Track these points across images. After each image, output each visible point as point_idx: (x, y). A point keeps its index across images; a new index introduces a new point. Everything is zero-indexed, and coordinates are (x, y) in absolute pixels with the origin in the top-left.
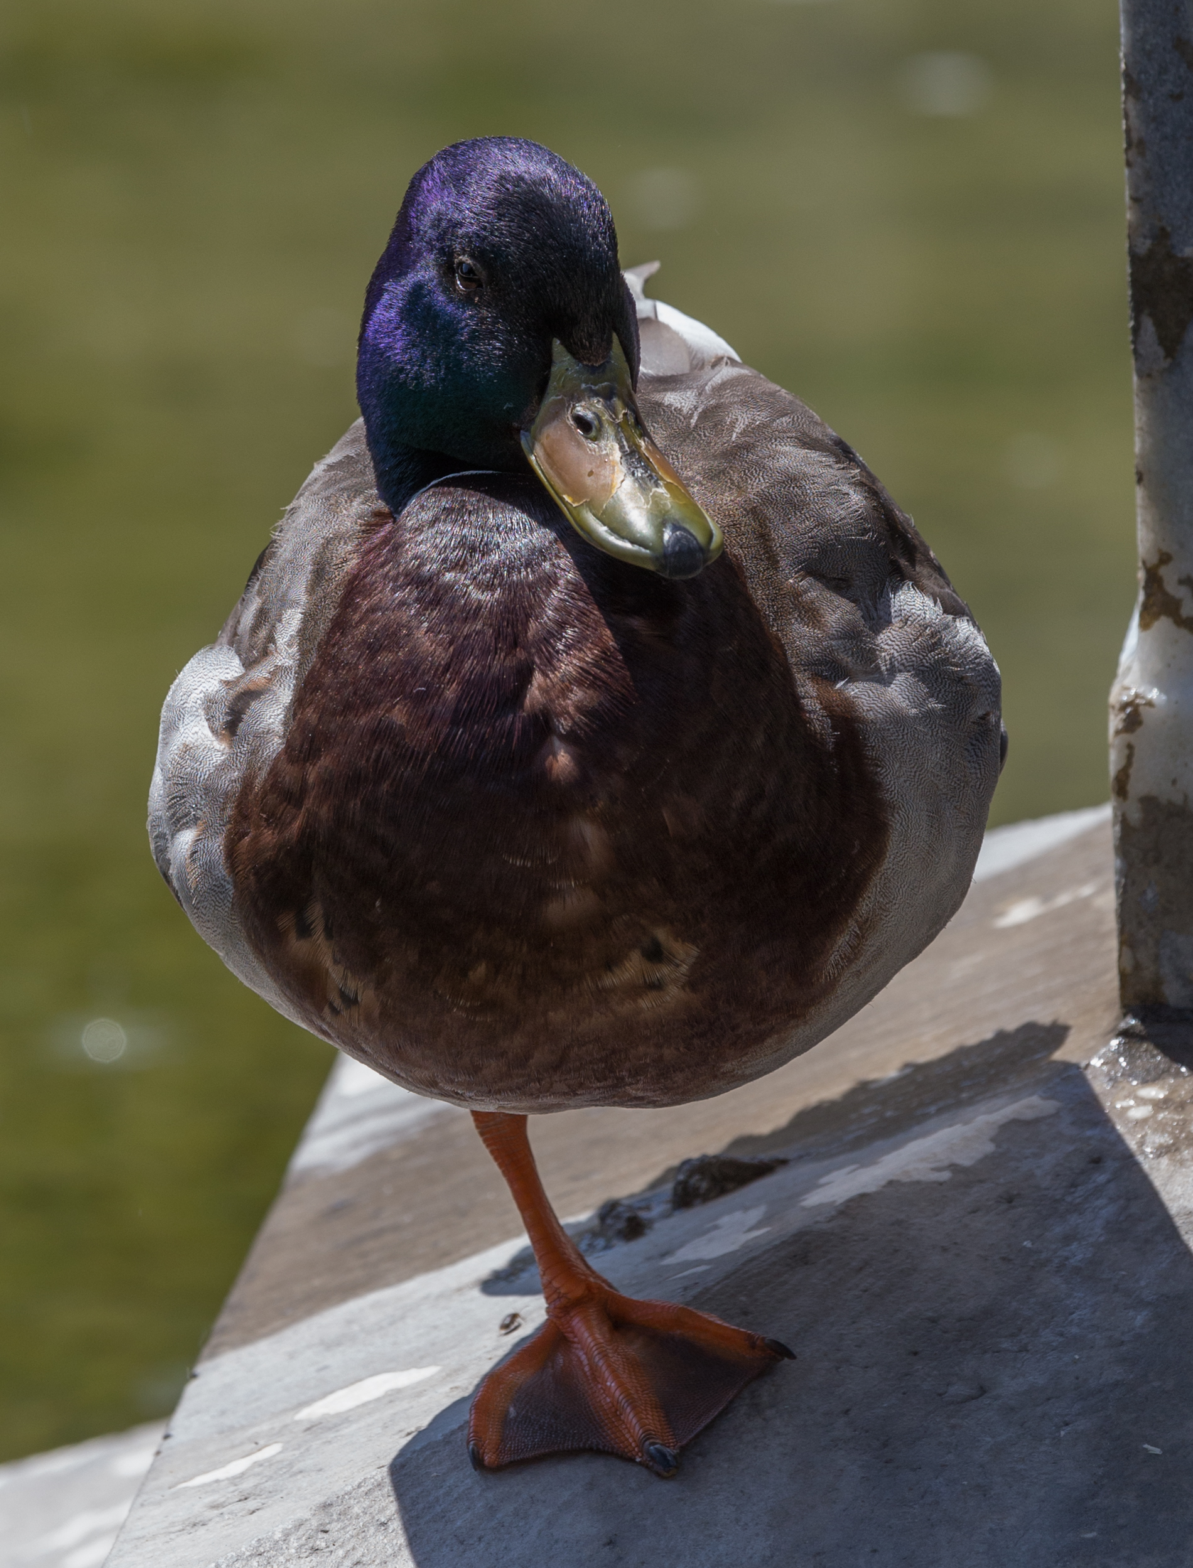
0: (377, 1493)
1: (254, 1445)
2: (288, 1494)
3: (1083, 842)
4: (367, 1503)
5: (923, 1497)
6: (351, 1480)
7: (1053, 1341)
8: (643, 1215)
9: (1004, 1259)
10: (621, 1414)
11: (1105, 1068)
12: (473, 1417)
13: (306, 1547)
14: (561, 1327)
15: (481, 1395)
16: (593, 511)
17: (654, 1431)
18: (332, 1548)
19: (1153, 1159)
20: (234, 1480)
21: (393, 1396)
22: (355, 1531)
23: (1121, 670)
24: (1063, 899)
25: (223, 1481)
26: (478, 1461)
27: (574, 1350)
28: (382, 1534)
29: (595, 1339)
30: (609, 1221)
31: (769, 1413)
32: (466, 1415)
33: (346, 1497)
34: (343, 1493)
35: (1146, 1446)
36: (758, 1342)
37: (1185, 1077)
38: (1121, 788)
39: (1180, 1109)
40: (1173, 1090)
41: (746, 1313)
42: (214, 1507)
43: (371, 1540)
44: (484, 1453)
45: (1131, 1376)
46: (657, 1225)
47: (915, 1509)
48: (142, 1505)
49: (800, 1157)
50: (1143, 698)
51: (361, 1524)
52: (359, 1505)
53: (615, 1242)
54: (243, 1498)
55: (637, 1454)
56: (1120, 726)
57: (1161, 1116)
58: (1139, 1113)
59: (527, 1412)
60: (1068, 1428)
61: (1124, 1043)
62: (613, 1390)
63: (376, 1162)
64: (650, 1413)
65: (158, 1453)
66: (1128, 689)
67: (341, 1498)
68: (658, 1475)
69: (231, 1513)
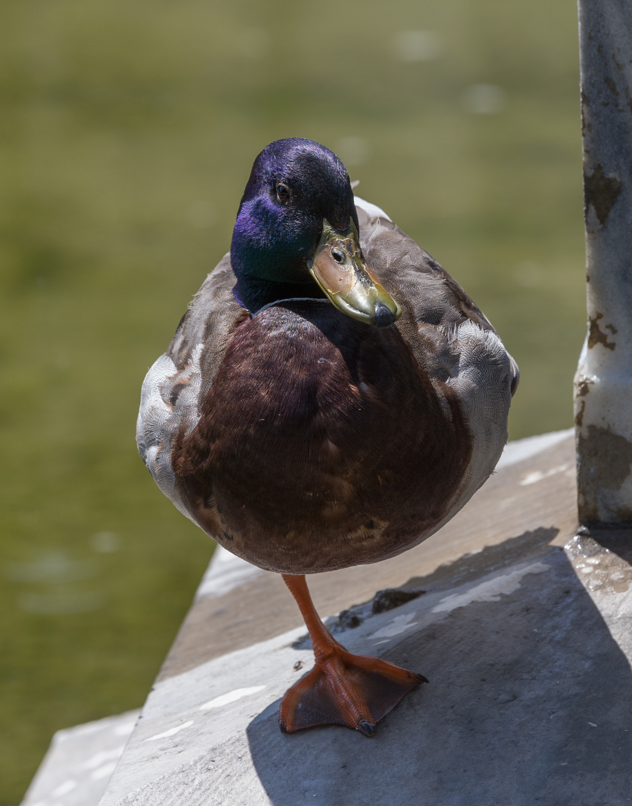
0: (237, 744)
1: (180, 722)
2: (196, 744)
3: (561, 446)
4: (233, 748)
5: (487, 746)
6: (225, 738)
7: (547, 675)
8: (359, 616)
9: (524, 637)
10: (349, 708)
11: (571, 550)
12: (281, 708)
13: (205, 768)
14: (321, 668)
15: (285, 699)
16: (342, 297)
17: (364, 716)
18: (216, 769)
19: (593, 591)
20: (172, 738)
21: (244, 699)
22: (227, 761)
23: (579, 367)
24: (552, 472)
25: (166, 738)
26: (283, 729)
27: (327, 678)
28: (240, 762)
29: (337, 673)
30: (344, 619)
31: (417, 707)
32: (278, 708)
33: (223, 745)
34: (221, 744)
35: (590, 723)
36: (412, 675)
37: (608, 554)
38: (579, 421)
39: (606, 569)
40: (602, 560)
41: (406, 662)
42: (162, 750)
43: (234, 765)
44: (286, 725)
45: (583, 691)
46: (366, 621)
47: (484, 751)
48: (129, 749)
49: (431, 590)
50: (589, 380)
51: (230, 758)
52: (229, 749)
53: (346, 629)
54: (175, 745)
55: (356, 726)
56: (579, 393)
57: (597, 572)
58: (587, 570)
59: (306, 706)
60: (554, 715)
61: (580, 538)
62: (345, 697)
63: (236, 591)
64: (362, 707)
65: (136, 725)
66: (582, 376)
67: (220, 746)
68: (366, 735)
69: (170, 752)
